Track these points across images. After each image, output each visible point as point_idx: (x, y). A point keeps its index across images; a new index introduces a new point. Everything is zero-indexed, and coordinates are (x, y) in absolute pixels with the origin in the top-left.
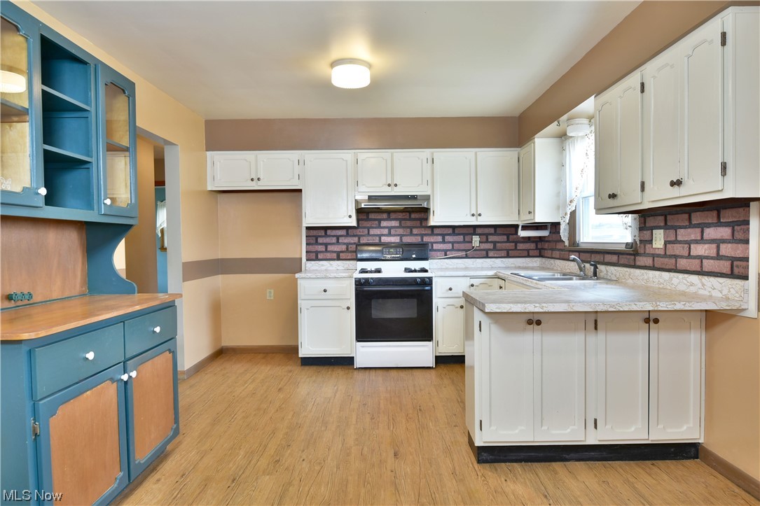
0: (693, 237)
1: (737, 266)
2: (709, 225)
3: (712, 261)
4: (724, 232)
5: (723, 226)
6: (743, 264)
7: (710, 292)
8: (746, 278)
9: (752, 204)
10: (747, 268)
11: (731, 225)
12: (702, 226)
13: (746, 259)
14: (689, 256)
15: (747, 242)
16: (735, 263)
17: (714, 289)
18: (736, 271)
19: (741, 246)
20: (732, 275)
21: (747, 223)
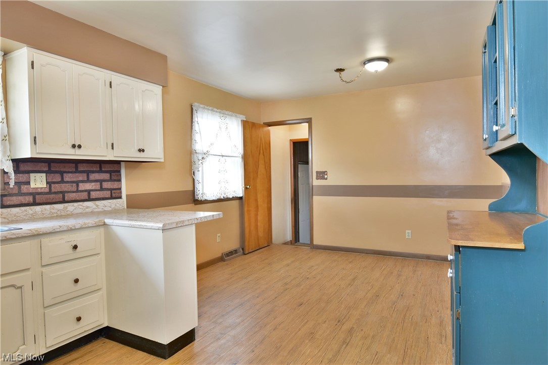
0: (81, 179)
1: (114, 193)
2: (93, 172)
3: (98, 192)
4: (106, 176)
5: (103, 173)
6: (118, 191)
7: (103, 209)
8: (120, 198)
9: (122, 163)
10: (121, 193)
11: (110, 172)
12: (88, 173)
13: (120, 189)
14: (77, 191)
15: (120, 180)
16: (113, 191)
17: (106, 206)
18: (114, 195)
19: (116, 183)
20: (112, 198)
21: (119, 171)
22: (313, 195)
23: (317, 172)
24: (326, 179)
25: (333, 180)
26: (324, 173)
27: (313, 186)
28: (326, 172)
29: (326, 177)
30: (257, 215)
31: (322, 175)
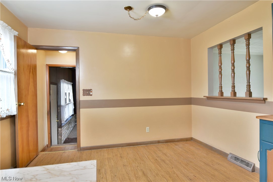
22: (80, 108)
23: (84, 90)
24: (91, 95)
25: (96, 96)
26: (90, 90)
27: (80, 101)
28: (92, 90)
29: (91, 93)
30: (28, 131)
31: (87, 92)
